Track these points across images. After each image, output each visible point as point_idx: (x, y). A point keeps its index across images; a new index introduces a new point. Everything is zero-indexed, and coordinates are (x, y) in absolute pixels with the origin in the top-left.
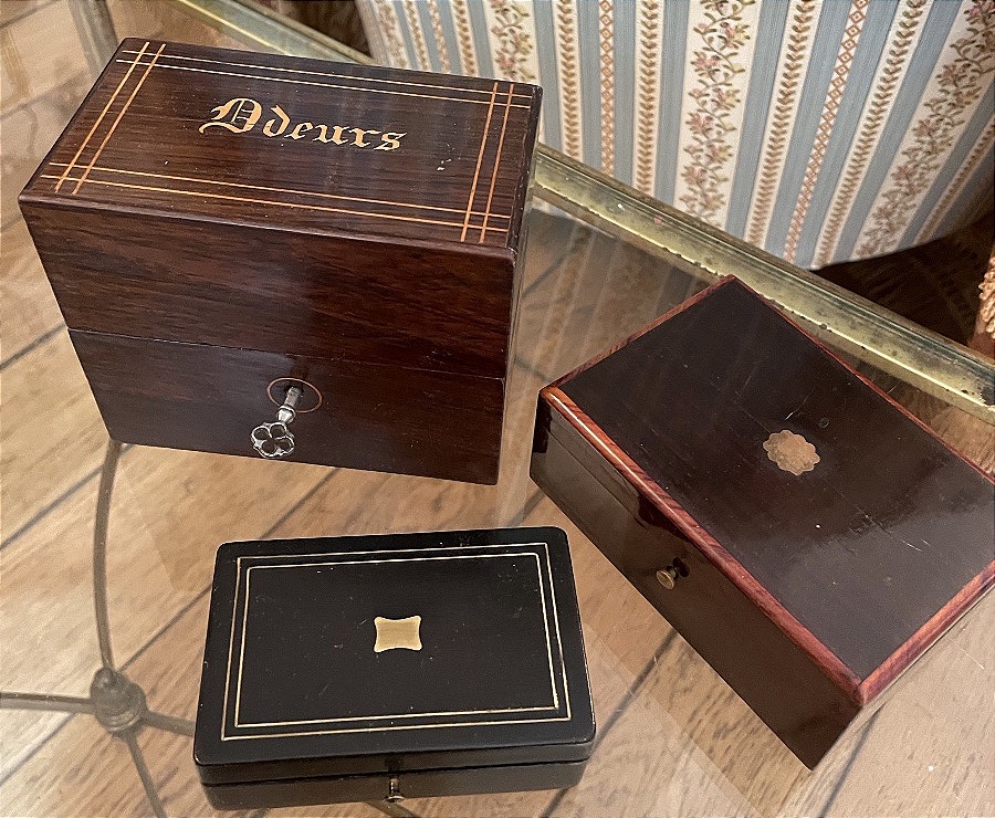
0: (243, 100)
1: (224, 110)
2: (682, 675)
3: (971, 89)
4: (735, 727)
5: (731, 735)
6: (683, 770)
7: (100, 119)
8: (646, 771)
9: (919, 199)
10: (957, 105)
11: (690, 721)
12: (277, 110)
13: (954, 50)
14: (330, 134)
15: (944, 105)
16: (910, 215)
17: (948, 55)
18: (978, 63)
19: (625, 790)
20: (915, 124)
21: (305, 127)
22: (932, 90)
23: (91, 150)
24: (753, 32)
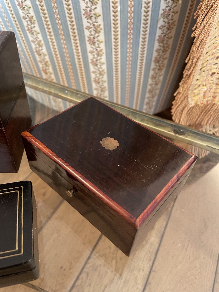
9: (155, 99)
10: (160, 69)
16: (154, 104)
17: (155, 54)
18: (168, 35)
20: (150, 76)
24: (104, 51)
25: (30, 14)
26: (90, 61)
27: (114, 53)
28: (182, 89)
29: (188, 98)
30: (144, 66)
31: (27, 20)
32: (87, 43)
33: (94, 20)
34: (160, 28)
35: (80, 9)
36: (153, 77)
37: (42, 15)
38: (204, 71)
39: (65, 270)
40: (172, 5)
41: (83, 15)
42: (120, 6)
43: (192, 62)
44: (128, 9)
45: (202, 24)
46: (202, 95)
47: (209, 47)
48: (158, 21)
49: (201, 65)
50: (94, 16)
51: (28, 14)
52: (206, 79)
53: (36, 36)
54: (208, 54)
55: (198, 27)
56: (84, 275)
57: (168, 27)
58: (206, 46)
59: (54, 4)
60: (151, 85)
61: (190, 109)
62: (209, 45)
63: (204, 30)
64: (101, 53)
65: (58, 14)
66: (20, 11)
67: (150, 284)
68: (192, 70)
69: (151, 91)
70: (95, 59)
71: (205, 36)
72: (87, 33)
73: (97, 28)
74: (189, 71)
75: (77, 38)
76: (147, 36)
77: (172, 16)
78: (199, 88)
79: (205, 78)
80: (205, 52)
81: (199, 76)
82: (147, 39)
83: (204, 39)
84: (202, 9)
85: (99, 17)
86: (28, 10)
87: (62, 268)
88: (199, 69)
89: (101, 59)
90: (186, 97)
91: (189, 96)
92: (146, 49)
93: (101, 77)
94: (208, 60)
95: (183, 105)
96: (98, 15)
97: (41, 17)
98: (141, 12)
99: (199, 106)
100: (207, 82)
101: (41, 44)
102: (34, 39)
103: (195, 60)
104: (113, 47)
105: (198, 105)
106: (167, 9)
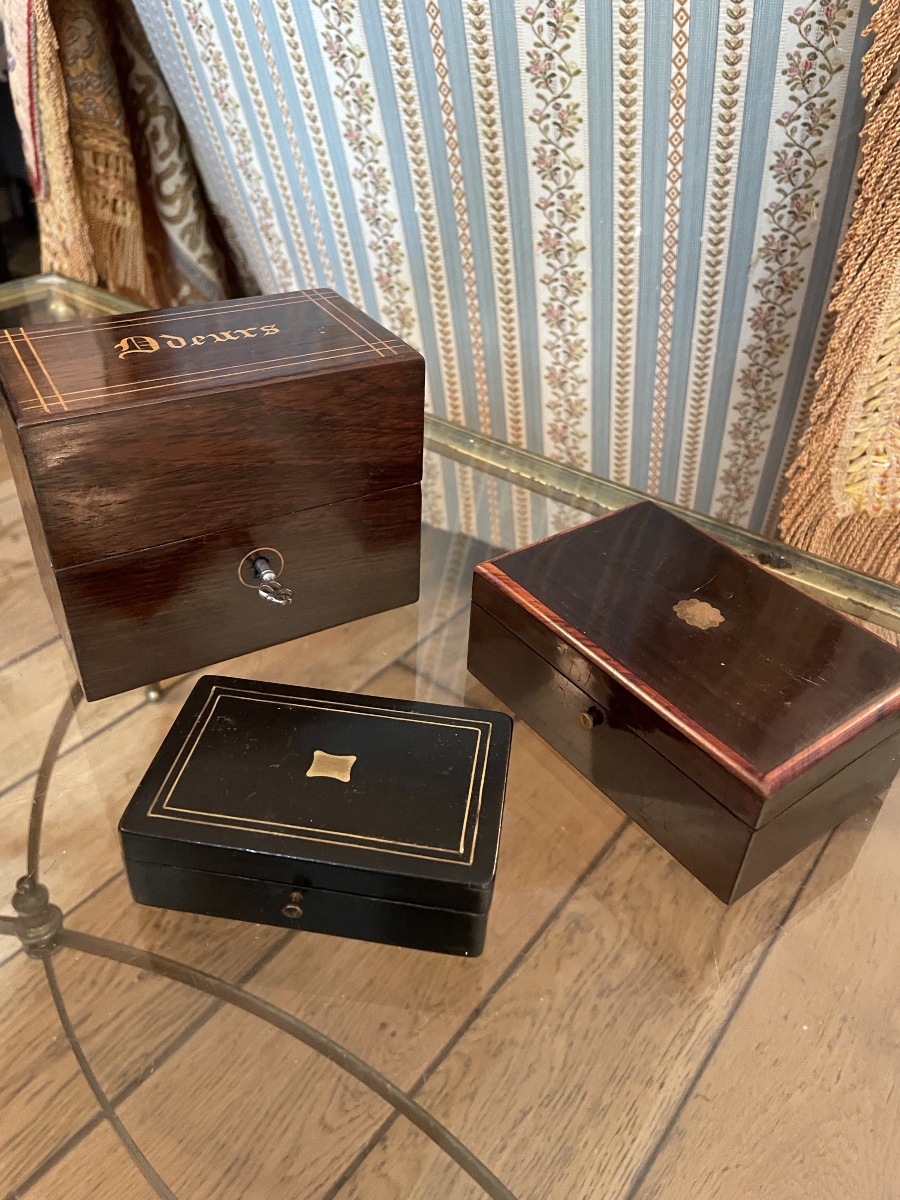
2: (570, 940)
3: (768, 393)
4: (618, 987)
5: (614, 995)
6: (568, 1025)
8: (533, 1024)
11: (576, 981)
13: (746, 355)
15: (749, 408)
17: (742, 361)
18: (768, 368)
19: (513, 1042)
22: (737, 395)
25: (391, 236)
26: (544, 372)
27: (616, 352)
28: (806, 458)
29: (830, 488)
30: (707, 395)
31: (380, 252)
32: (542, 320)
33: (566, 260)
34: (756, 287)
35: (530, 230)
36: (739, 433)
37: (425, 242)
38: (877, 410)
39: (393, 1034)
40: (790, 226)
41: (536, 247)
42: (642, 226)
43: (832, 380)
44: (662, 234)
45: (857, 280)
46: (875, 482)
47: (886, 341)
48: (749, 267)
49: (864, 392)
50: (567, 250)
51: (387, 238)
52: (885, 434)
53: (397, 297)
54: (886, 361)
55: (845, 285)
56: (452, 1063)
57: (782, 284)
58: (876, 339)
59: (462, 214)
60: (731, 456)
61: (840, 526)
62: (887, 336)
63: (863, 295)
64: (578, 350)
65: (470, 241)
66: (366, 227)
67: (682, 1134)
68: (835, 403)
69: (730, 478)
70: (558, 368)
71: (867, 311)
72: (543, 294)
73: (571, 280)
74: (823, 404)
75: (514, 306)
76: (718, 307)
77: (793, 254)
78: (864, 461)
79: (883, 430)
80: (872, 354)
81: (862, 424)
82: (716, 317)
83: (867, 319)
84: (856, 239)
85: (581, 253)
86: (387, 226)
87: (383, 1026)
88: (862, 400)
89: (576, 366)
90: (824, 485)
91: (833, 483)
92: (713, 345)
93: (573, 421)
94: (886, 379)
95: (815, 508)
96: (578, 247)
97: (421, 246)
98: (700, 243)
99: (868, 517)
100: (889, 441)
101: (408, 319)
102: (392, 304)
103: (841, 375)
104: (616, 334)
105: (865, 512)
106: (778, 235)
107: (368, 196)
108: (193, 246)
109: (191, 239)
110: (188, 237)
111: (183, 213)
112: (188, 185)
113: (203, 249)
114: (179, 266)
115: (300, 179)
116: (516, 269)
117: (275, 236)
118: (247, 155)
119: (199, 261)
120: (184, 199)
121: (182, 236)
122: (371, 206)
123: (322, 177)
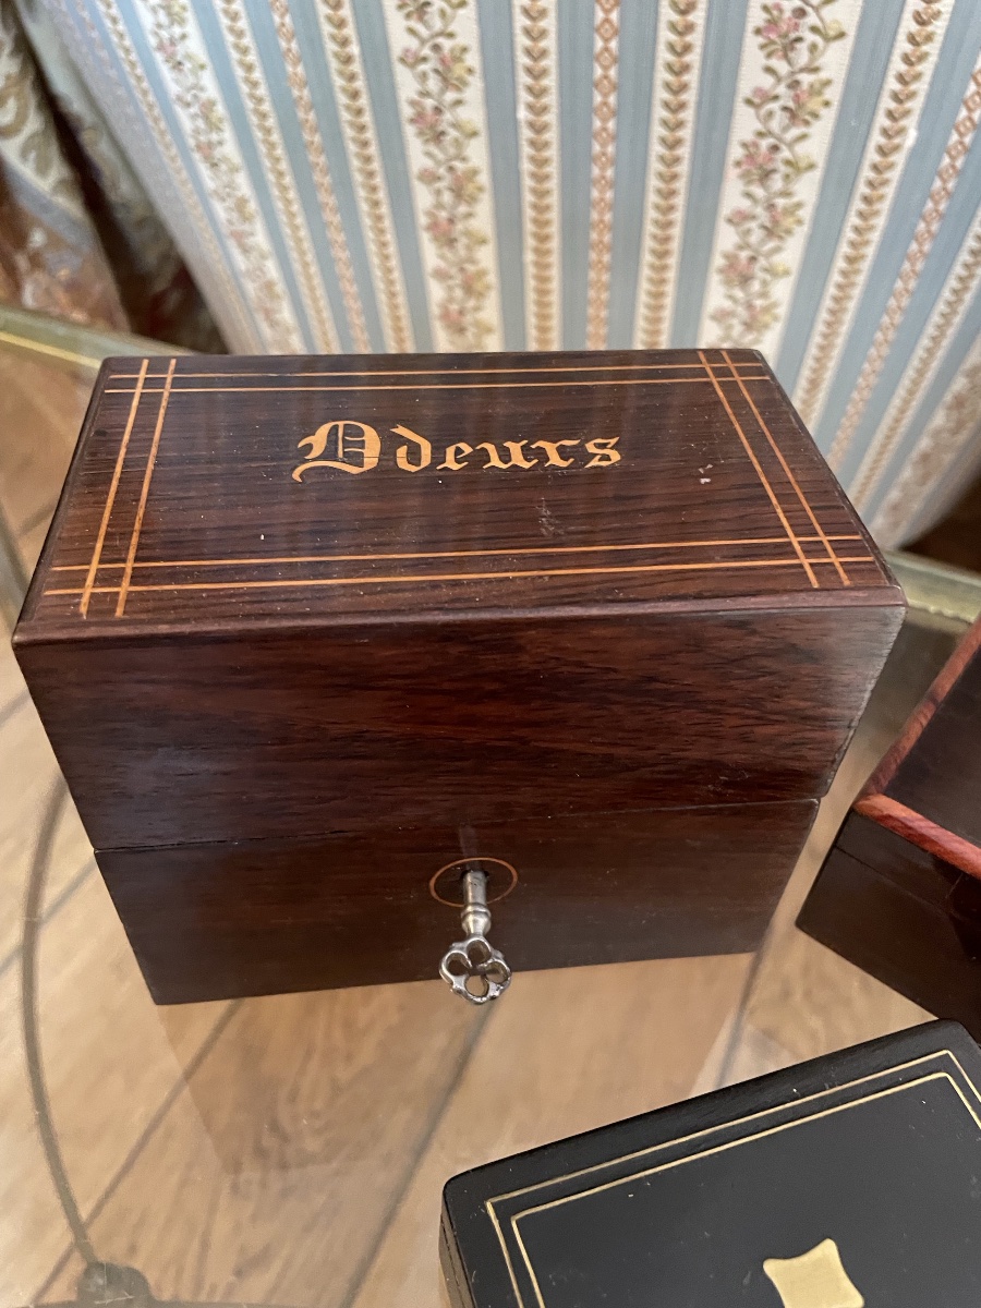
0: (341, 424)
1: (319, 440)
7: (115, 483)
12: (401, 430)
14: (505, 455)
21: (459, 451)
23: (119, 532)
107: (425, 94)
108: (42, 170)
109: (38, 156)
110: (32, 155)
111: (21, 119)
112: (23, 73)
113: (58, 170)
114: (24, 202)
115: (290, 69)
116: (699, 104)
117: (225, 159)
118: (177, 31)
119: (55, 190)
120: (18, 96)
121: (24, 154)
122: (429, 111)
123: (334, 64)
